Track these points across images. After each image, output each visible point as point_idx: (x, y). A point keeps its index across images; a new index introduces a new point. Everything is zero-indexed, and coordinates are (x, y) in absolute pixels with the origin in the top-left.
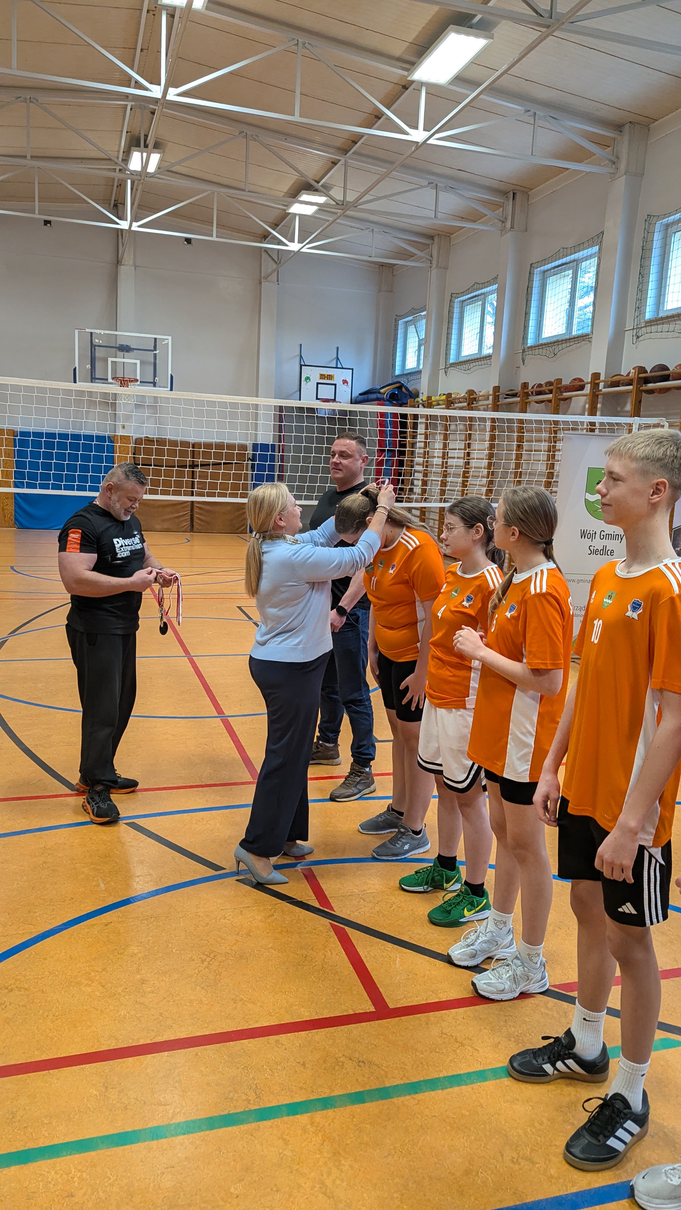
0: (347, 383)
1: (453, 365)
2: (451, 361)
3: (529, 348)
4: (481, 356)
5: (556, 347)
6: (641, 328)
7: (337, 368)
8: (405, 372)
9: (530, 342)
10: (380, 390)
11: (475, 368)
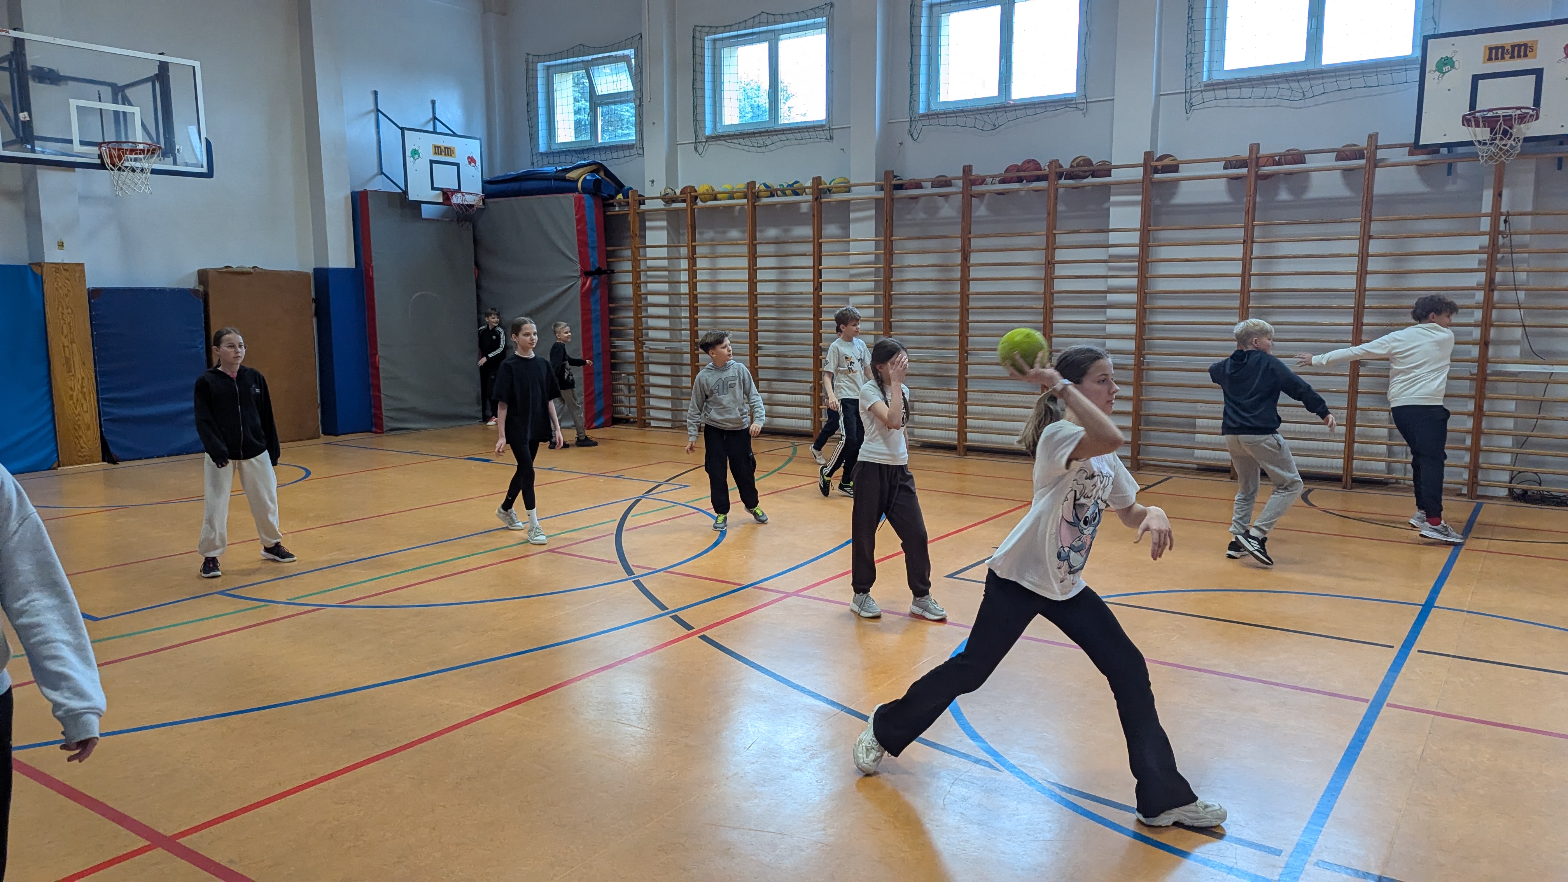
0: (475, 163)
1: (710, 138)
2: (706, 132)
3: (927, 115)
4: (777, 127)
5: (1000, 114)
6: (1202, 91)
8: (554, 147)
9: (922, 107)
10: (563, 174)
11: (779, 144)
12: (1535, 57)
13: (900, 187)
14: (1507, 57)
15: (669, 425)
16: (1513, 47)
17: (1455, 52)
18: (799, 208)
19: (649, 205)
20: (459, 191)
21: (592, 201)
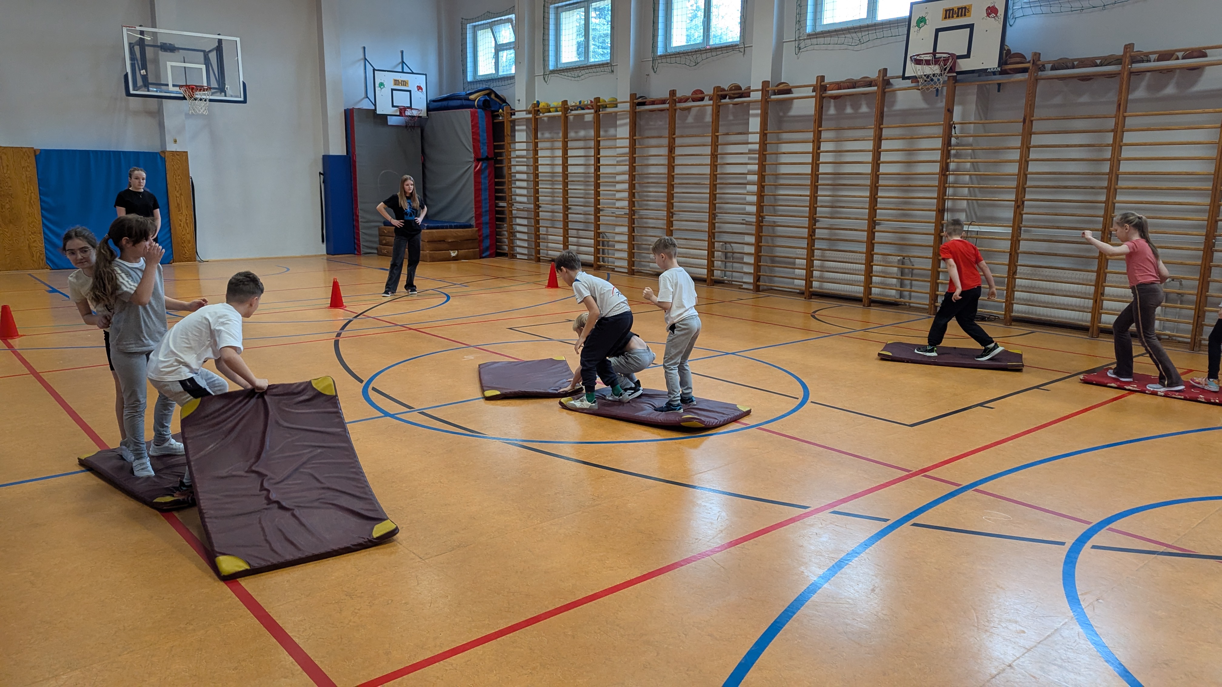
0: (422, 89)
1: (553, 72)
2: (551, 68)
3: (661, 56)
4: (589, 64)
5: (698, 56)
6: (804, 40)
7: (403, 72)
8: (477, 78)
9: (660, 51)
10: (467, 96)
11: (586, 75)
12: (970, 16)
13: (643, 104)
14: (955, 16)
15: (526, 257)
16: (958, 9)
17: (927, 13)
18: (584, 118)
19: (517, 116)
20: (410, 108)
21: (483, 113)
